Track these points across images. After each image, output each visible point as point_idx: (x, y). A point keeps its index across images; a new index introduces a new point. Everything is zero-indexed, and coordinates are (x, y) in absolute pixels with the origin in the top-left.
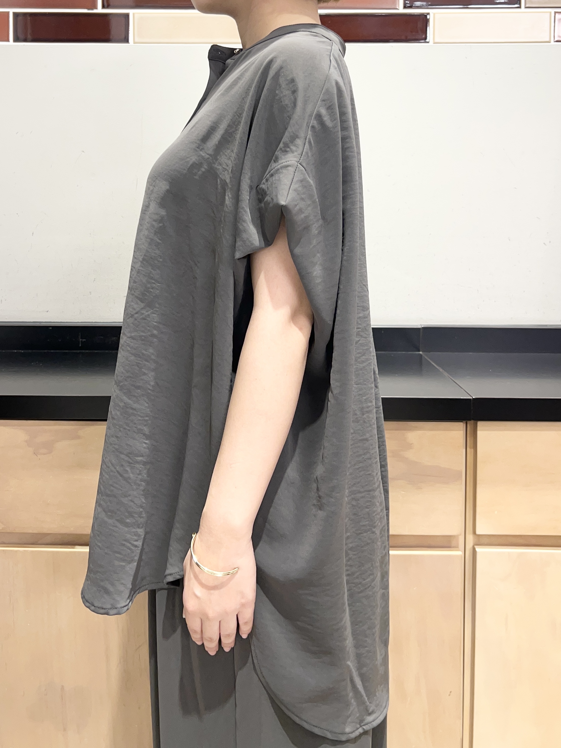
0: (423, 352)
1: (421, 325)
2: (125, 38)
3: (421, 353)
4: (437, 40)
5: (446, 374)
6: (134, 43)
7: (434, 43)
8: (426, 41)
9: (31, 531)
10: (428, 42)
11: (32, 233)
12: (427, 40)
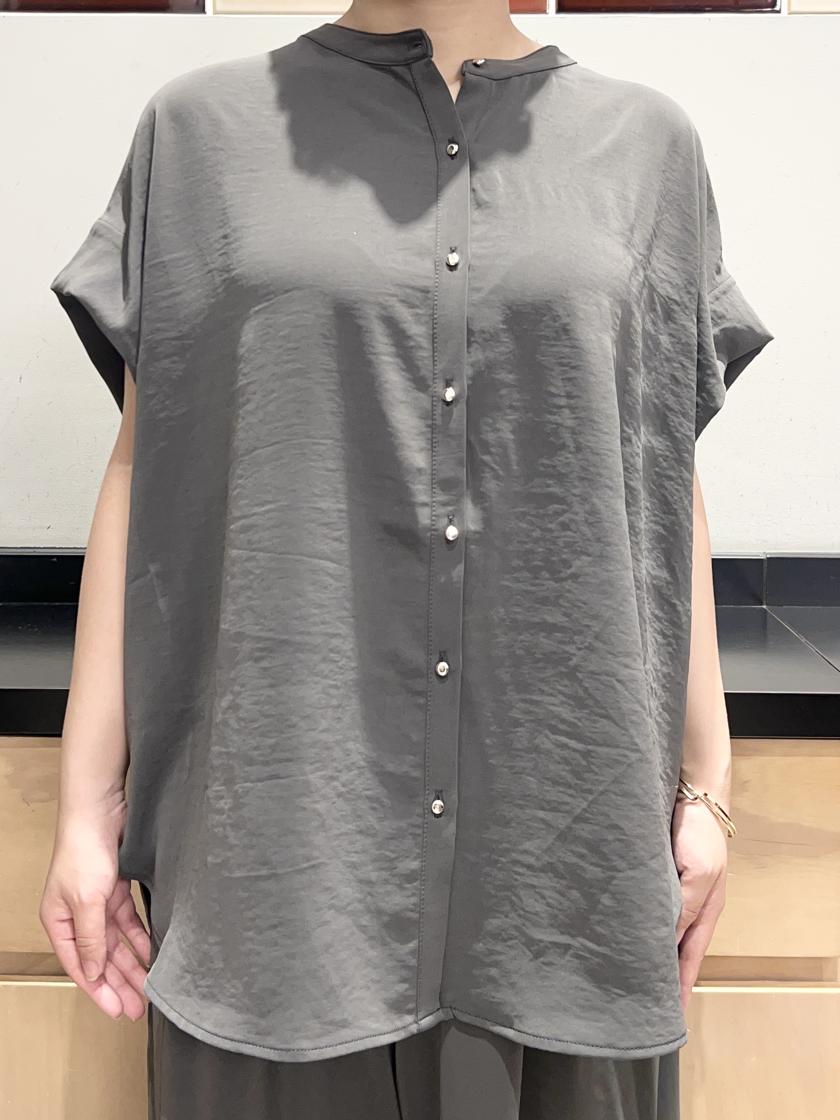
0: (767, 604)
1: (764, 553)
2: (197, 3)
3: (765, 607)
4: (793, 9)
5: (812, 648)
6: (214, 14)
7: (789, 14)
8: (775, 9)
9: (16, 949)
10: (779, 12)
11: (19, 377)
12: (777, 8)
